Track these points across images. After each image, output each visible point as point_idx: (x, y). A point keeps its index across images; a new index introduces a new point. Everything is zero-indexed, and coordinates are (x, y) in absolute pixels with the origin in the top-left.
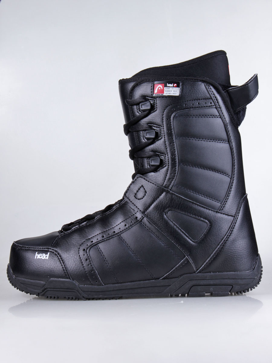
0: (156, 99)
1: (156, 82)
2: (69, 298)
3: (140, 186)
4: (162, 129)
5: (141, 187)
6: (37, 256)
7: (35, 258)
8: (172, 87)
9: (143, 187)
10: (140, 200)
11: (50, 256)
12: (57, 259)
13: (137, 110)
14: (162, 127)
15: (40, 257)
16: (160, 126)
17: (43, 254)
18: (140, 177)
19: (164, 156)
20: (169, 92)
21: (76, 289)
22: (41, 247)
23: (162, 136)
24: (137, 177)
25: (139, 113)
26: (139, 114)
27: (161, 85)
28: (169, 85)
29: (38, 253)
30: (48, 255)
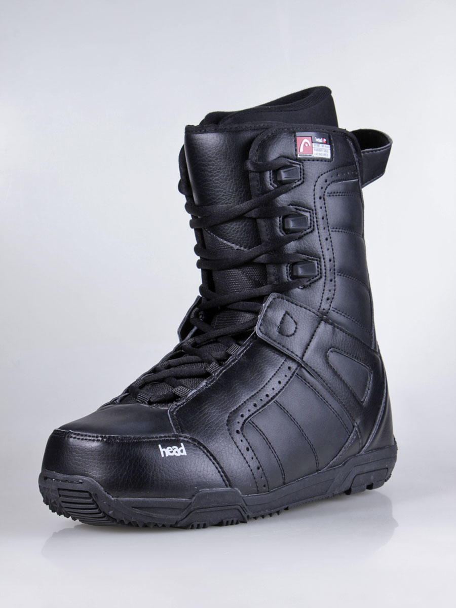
0: (302, 163)
1: (298, 134)
2: (227, 522)
3: (284, 312)
4: (313, 214)
5: (284, 315)
6: (164, 452)
7: (163, 456)
8: (321, 143)
9: (288, 314)
10: (290, 337)
11: (188, 449)
12: (201, 453)
13: (270, 180)
14: (313, 210)
15: (171, 452)
16: (310, 209)
17: (174, 447)
18: (278, 297)
19: (317, 260)
20: (320, 152)
21: (240, 504)
22: (162, 435)
23: (314, 226)
24: (273, 297)
25: (273, 186)
26: (273, 188)
27: (308, 139)
28: (318, 139)
29: (164, 447)
30: (183, 447)
